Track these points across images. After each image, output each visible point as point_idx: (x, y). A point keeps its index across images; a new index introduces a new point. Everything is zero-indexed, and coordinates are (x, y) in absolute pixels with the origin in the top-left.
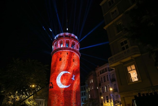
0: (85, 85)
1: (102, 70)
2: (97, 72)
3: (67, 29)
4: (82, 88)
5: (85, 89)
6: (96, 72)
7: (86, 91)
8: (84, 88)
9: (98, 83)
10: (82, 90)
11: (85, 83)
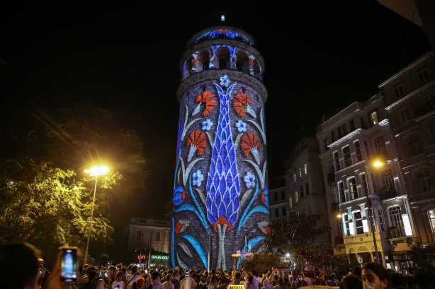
0: (284, 185)
1: (339, 129)
2: (320, 137)
3: (223, 18)
4: (276, 194)
5: (284, 198)
6: (318, 138)
7: (289, 203)
8: (283, 193)
9: (326, 172)
10: (276, 199)
11: (284, 180)
